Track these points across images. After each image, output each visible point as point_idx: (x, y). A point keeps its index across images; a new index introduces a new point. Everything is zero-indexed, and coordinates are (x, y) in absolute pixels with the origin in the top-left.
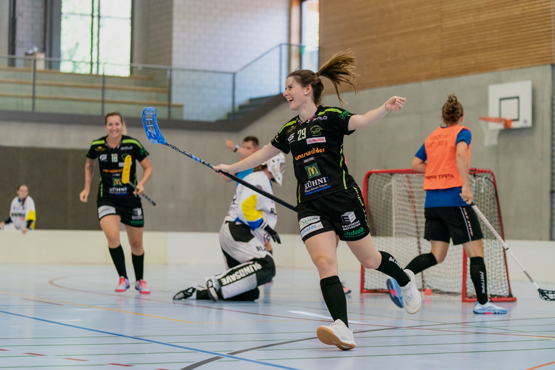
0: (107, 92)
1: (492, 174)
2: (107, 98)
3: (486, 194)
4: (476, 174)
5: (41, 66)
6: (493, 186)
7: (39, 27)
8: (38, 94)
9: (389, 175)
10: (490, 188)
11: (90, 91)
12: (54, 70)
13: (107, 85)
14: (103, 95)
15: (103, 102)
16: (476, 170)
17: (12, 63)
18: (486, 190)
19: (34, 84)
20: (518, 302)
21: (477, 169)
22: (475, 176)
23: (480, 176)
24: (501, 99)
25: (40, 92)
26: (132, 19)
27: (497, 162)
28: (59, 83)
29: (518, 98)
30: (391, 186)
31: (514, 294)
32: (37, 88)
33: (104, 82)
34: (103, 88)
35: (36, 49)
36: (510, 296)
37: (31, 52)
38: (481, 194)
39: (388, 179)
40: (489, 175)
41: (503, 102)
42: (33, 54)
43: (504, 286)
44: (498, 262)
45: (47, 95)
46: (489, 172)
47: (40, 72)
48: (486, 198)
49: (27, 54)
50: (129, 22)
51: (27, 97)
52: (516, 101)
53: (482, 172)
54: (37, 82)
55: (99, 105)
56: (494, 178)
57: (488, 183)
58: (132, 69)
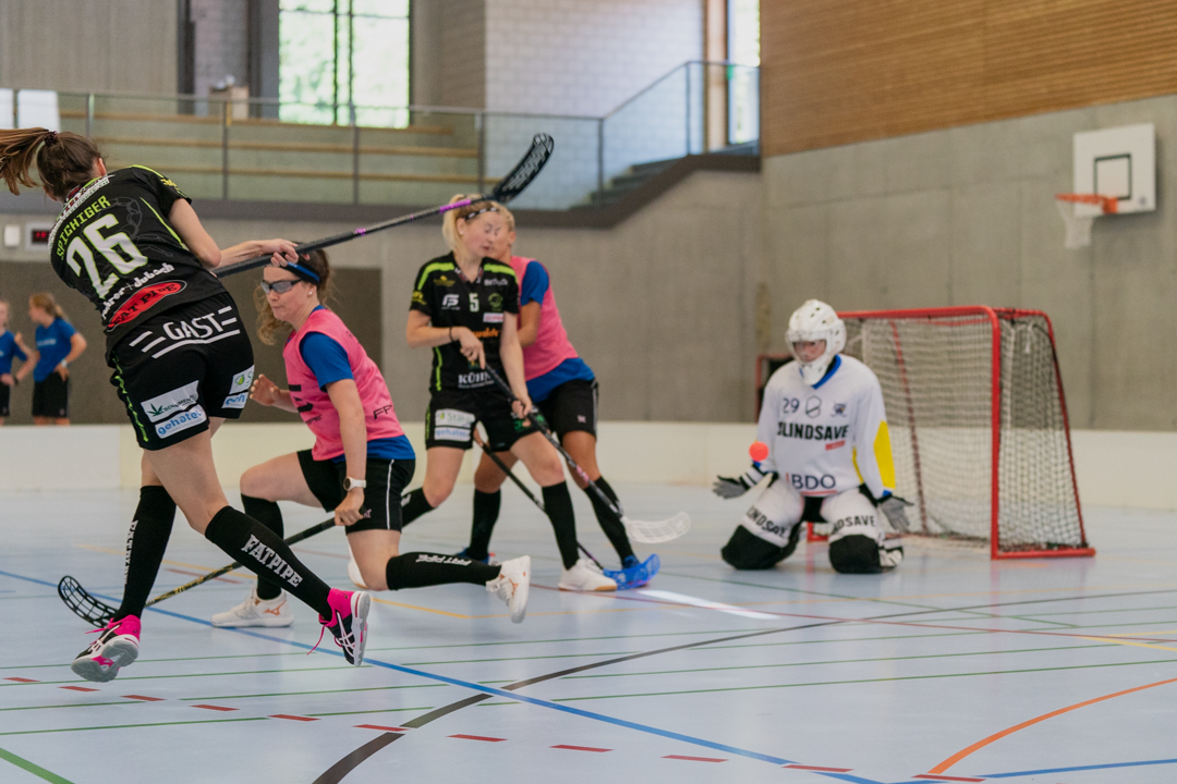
0: (363, 158)
1: (1047, 319)
2: (364, 170)
3: (1036, 356)
4: (1015, 319)
5: (240, 112)
6: (1047, 341)
7: (238, 37)
8: (233, 166)
9: (857, 322)
10: (1042, 344)
11: (332, 156)
12: (264, 119)
13: (363, 146)
14: (356, 164)
15: (356, 177)
16: (1014, 312)
17: (187, 108)
18: (1036, 348)
19: (225, 147)
20: (1098, 556)
21: (1017, 309)
22: (1013, 323)
23: (1023, 323)
24: (1098, 160)
25: (238, 161)
26: (411, 17)
27: (1092, 277)
28: (275, 143)
29: (1128, 156)
30: (860, 342)
31: (1092, 542)
32: (232, 153)
33: (357, 141)
34: (356, 152)
35: (230, 80)
36: (1084, 544)
37: (221, 85)
38: (1026, 356)
39: (855, 329)
40: (1040, 321)
41: (1101, 165)
42: (226, 90)
43: (1071, 527)
44: (1060, 483)
45: (252, 167)
46: (1041, 315)
47: (237, 123)
48: (1035, 364)
49: (215, 90)
50: (406, 24)
51: (214, 172)
52: (1124, 162)
53: (1027, 314)
54: (232, 142)
55: (349, 184)
56: (1050, 326)
57: (1038, 335)
58: (412, 114)
